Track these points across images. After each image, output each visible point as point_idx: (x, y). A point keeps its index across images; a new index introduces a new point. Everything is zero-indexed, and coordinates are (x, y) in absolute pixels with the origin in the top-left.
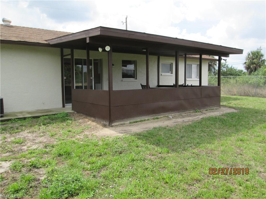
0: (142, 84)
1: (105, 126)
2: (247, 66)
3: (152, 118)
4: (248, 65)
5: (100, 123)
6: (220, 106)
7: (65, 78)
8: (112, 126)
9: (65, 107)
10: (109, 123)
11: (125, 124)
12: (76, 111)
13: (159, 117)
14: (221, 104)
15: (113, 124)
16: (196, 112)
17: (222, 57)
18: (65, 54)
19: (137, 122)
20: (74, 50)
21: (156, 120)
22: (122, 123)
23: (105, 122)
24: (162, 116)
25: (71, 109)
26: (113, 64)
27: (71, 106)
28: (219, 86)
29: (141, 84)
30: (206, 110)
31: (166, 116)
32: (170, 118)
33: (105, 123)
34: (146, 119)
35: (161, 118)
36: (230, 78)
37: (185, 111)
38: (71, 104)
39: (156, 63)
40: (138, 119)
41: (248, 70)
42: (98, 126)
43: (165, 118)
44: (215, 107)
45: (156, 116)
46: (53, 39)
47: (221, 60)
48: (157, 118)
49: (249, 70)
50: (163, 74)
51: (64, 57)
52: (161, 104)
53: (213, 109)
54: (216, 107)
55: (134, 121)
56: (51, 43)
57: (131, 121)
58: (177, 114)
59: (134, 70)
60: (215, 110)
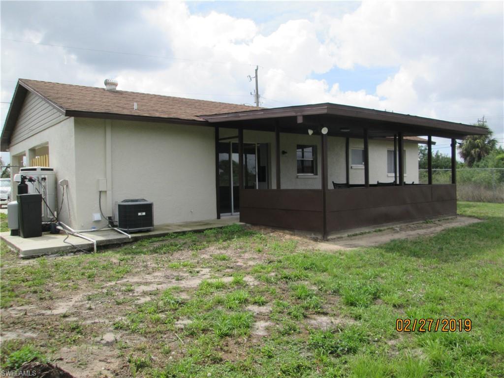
0: (335, 182)
1: (316, 240)
2: (464, 152)
3: (374, 230)
4: (466, 150)
5: (309, 236)
6: (456, 215)
7: (221, 171)
8: (328, 240)
9: (221, 218)
10: (324, 237)
11: (342, 238)
12: (248, 223)
13: (382, 228)
14: (458, 212)
15: (329, 237)
16: (427, 223)
17: (456, 140)
18: (221, 137)
19: (356, 235)
20: (245, 131)
21: (379, 233)
22: (339, 236)
23: (314, 234)
24: (385, 228)
25: (239, 221)
26: (285, 151)
27: (239, 216)
28: (454, 184)
29: (333, 182)
30: (439, 221)
31: (391, 227)
32: (396, 230)
33: (314, 236)
34: (367, 231)
35: (384, 230)
36: (438, 173)
37: (412, 222)
38: (239, 213)
39: (344, 149)
40: (357, 231)
41: (465, 159)
42: (305, 240)
43: (389, 230)
44: (449, 216)
45: (378, 227)
46: (216, 114)
47: (456, 144)
48: (380, 231)
49: (468, 158)
50: (354, 166)
51: (220, 141)
52: (383, 209)
53: (448, 219)
54: (452, 215)
55: (353, 233)
56: (210, 121)
57: (349, 234)
58: (403, 225)
59: (312, 161)
60: (451, 221)
